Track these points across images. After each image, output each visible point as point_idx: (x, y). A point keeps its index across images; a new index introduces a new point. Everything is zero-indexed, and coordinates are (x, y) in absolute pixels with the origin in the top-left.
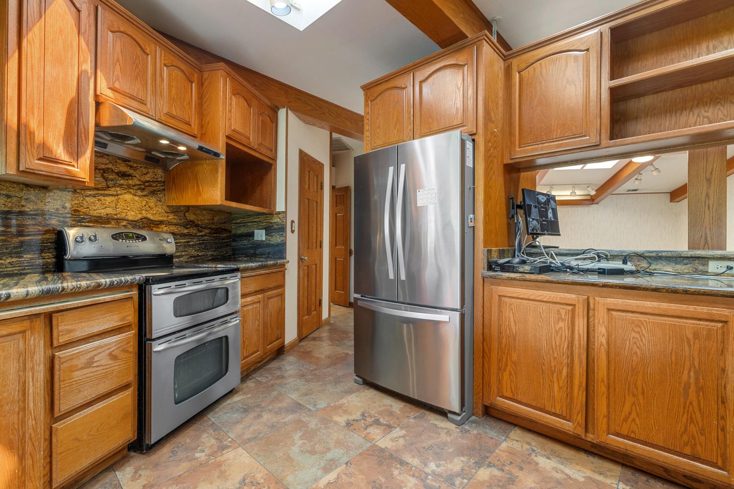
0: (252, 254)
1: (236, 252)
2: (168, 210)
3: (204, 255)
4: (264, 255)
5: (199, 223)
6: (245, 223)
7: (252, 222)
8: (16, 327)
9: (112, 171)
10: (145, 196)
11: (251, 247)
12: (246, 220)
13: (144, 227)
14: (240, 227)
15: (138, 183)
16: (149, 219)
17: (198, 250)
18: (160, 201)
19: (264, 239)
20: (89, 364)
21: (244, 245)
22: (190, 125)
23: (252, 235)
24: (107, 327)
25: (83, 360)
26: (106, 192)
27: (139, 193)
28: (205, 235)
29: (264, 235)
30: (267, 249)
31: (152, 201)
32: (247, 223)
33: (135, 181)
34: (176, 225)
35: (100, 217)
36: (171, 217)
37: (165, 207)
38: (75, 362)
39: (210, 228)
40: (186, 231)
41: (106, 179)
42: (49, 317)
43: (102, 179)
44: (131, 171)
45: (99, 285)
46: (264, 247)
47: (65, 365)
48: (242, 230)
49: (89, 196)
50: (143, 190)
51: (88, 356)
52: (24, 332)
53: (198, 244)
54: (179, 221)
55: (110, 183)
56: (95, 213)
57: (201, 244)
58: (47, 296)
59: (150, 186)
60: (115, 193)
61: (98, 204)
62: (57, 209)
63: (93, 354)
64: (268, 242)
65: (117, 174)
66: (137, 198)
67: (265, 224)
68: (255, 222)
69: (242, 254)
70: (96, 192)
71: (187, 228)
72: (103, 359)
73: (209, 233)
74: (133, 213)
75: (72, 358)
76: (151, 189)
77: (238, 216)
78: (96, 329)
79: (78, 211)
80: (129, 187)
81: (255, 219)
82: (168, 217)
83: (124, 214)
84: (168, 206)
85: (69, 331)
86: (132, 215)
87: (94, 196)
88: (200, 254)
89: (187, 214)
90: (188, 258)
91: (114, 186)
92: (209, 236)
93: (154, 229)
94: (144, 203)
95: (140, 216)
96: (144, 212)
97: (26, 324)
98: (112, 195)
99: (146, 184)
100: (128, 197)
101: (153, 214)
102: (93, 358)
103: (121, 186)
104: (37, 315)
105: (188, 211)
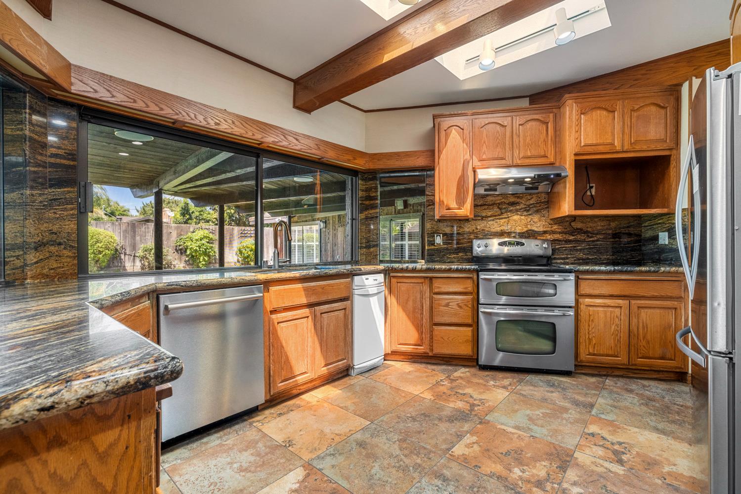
0: (657, 259)
1: (645, 257)
2: (552, 222)
3: (596, 258)
4: (668, 261)
5: (589, 229)
6: (651, 225)
7: (657, 224)
8: (420, 281)
9: (505, 203)
10: (530, 215)
11: (656, 252)
12: (653, 222)
13: (529, 236)
14: (648, 230)
15: (524, 206)
16: (533, 231)
17: (588, 254)
18: (544, 216)
19: (667, 243)
20: (447, 305)
21: (651, 249)
22: (547, 157)
23: (656, 238)
24: (457, 290)
25: (444, 303)
26: (501, 217)
27: (525, 213)
28: (597, 240)
29: (667, 238)
30: (670, 254)
31: (536, 218)
32: (653, 225)
33: (522, 206)
34: (560, 233)
35: (497, 232)
36: (555, 227)
37: (549, 221)
38: (440, 302)
39: (604, 234)
40: (572, 238)
41: (501, 209)
42: (431, 279)
43: (498, 210)
44: (518, 200)
45: (451, 269)
46: (667, 252)
47: (436, 302)
48: (649, 234)
49: (491, 220)
50: (528, 211)
51: (447, 301)
52: (422, 283)
53: (587, 249)
54: (563, 230)
55: (503, 211)
56: (494, 230)
57: (592, 248)
58: (428, 270)
59: (535, 207)
60: (507, 216)
61: (496, 225)
62: (473, 230)
63: (449, 301)
64: (670, 246)
65: (508, 204)
66: (523, 217)
67: (668, 225)
68: (660, 223)
69: (649, 259)
70: (494, 218)
71: (573, 235)
72: (453, 305)
73: (603, 238)
74: (520, 228)
75: (439, 300)
76: (535, 209)
77: (646, 218)
78: (451, 290)
79: (484, 230)
80: (517, 211)
81: (659, 220)
82: (551, 227)
83: (513, 229)
84: (551, 219)
85: (439, 288)
86: (518, 230)
87: (493, 220)
88: (590, 258)
89: (573, 224)
90: (575, 260)
91: (506, 212)
92: (602, 241)
93: (538, 237)
94: (529, 220)
95: (525, 229)
96: (529, 226)
97: (422, 280)
98: (505, 218)
99: (531, 206)
100: (516, 217)
101: (537, 227)
102: (449, 303)
103: (510, 211)
104: (427, 277)
105: (574, 221)
